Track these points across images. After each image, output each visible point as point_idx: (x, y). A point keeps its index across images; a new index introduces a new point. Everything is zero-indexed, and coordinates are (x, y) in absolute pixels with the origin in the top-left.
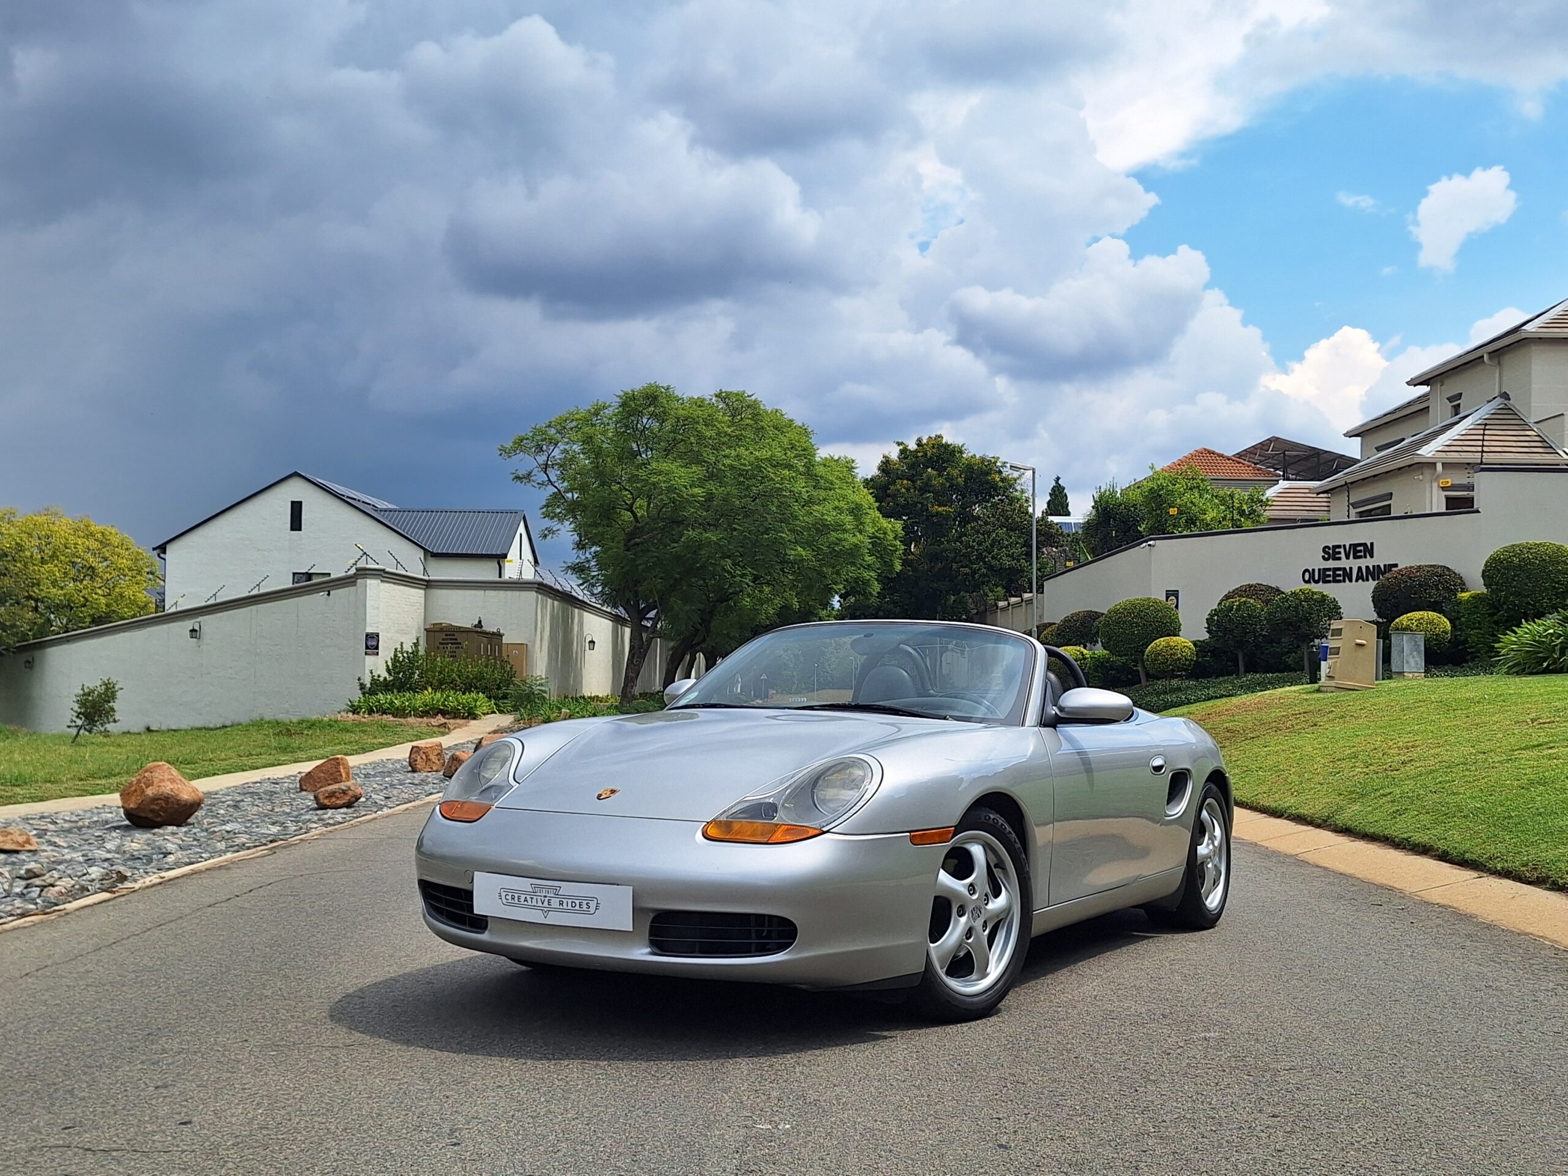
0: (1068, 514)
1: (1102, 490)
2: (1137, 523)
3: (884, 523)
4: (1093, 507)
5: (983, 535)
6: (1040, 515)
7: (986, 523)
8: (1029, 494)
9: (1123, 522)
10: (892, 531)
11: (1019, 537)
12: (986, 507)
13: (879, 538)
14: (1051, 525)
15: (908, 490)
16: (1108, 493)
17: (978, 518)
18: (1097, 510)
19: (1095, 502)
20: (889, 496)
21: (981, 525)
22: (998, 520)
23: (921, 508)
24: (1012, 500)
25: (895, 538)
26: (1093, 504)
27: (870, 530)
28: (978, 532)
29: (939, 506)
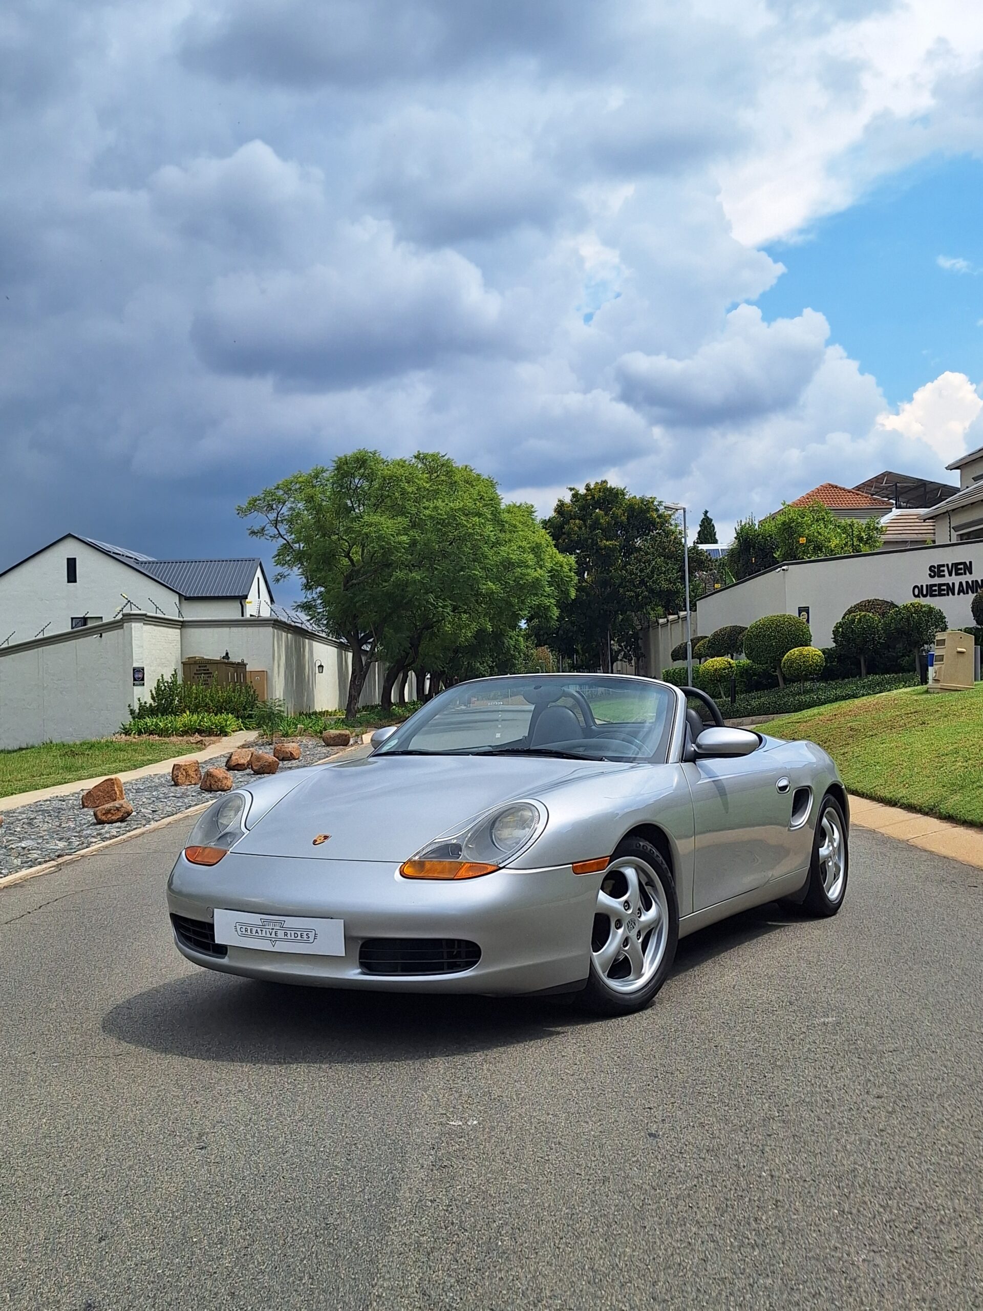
0: (715, 542)
1: (743, 524)
2: (772, 550)
3: (560, 557)
4: (736, 538)
5: (644, 563)
6: (692, 545)
7: (647, 553)
8: (681, 528)
9: (761, 550)
10: (567, 565)
11: (675, 564)
12: (646, 540)
13: (557, 571)
14: (700, 553)
15: (580, 528)
16: (747, 526)
17: (640, 549)
18: (739, 541)
19: (737, 533)
20: (564, 534)
21: (642, 555)
22: (657, 550)
23: (592, 543)
24: (668, 533)
25: (570, 570)
26: (736, 535)
27: (549, 565)
28: (640, 561)
29: (607, 540)
